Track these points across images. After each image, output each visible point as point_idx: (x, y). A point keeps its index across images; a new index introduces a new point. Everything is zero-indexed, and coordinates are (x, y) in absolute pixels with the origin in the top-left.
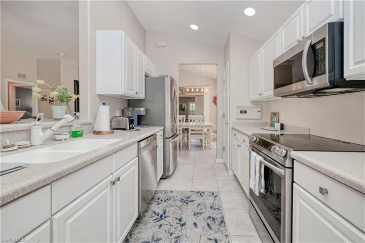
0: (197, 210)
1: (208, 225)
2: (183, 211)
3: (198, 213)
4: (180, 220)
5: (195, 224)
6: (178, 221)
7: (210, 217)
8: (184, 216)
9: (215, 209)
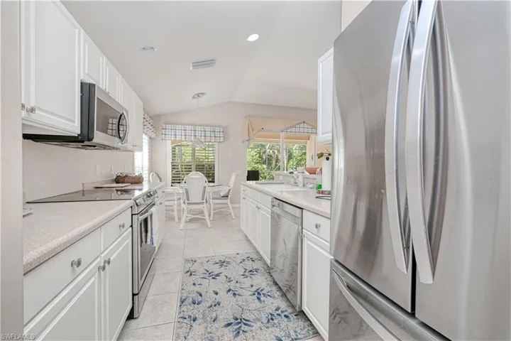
0: (218, 310)
1: (201, 295)
2: (237, 306)
3: (215, 305)
4: (234, 294)
5: (217, 294)
6: (237, 293)
7: (199, 303)
8: (233, 299)
9: (190, 317)
